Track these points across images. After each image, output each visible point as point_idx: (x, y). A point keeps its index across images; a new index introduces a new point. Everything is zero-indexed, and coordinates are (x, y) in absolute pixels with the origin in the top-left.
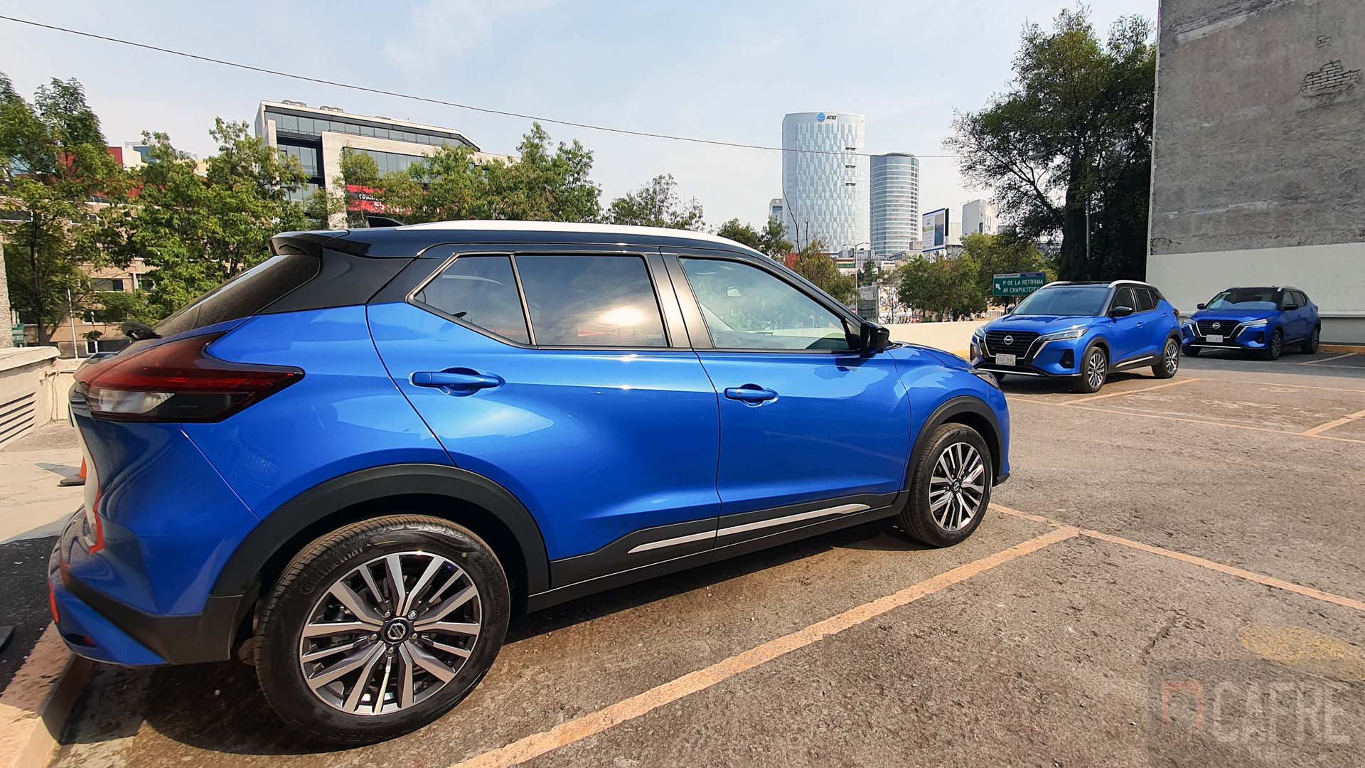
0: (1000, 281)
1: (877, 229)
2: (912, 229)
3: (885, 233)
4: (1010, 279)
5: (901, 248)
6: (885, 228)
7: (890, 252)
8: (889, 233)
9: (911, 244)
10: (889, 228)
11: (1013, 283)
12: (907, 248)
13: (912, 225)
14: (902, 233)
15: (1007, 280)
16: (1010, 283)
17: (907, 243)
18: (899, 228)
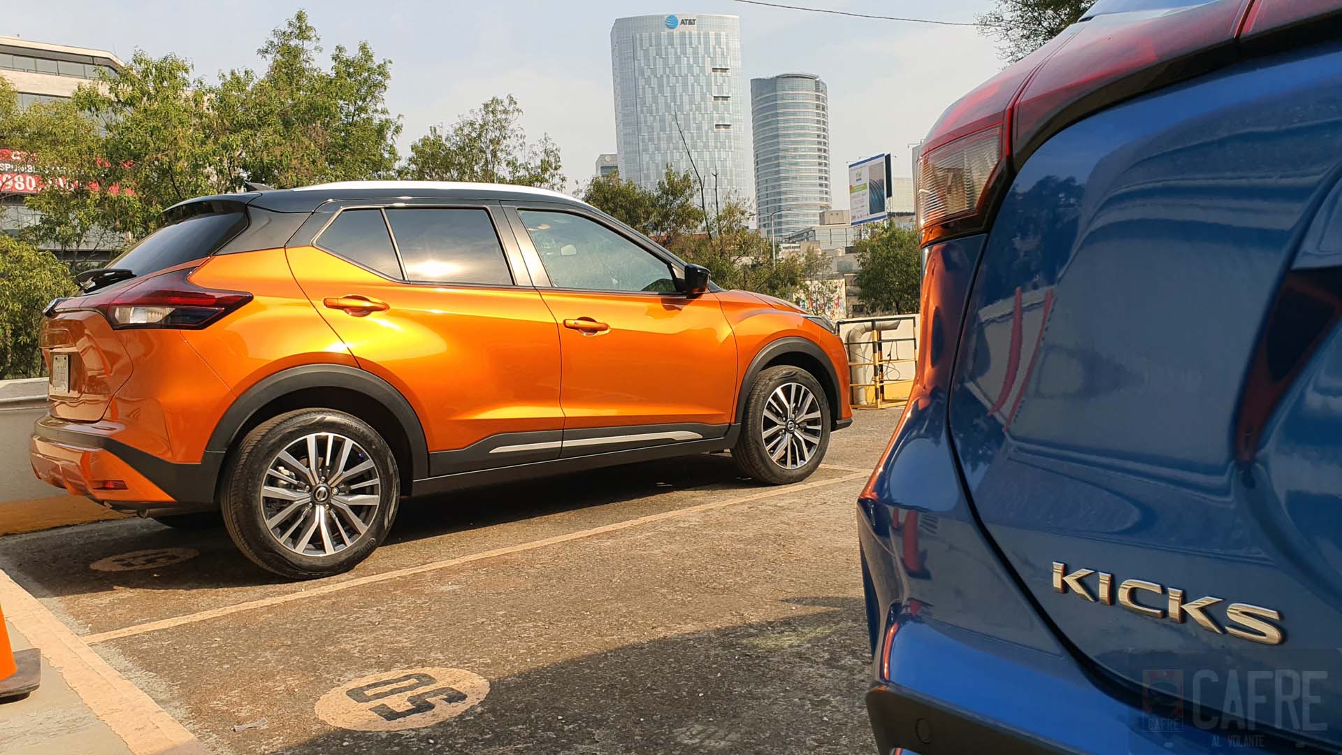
2: (821, 192)
3: (780, 201)
6: (780, 193)
7: (788, 229)
8: (786, 200)
10: (786, 193)
13: (821, 185)
14: (806, 198)
18: (801, 192)
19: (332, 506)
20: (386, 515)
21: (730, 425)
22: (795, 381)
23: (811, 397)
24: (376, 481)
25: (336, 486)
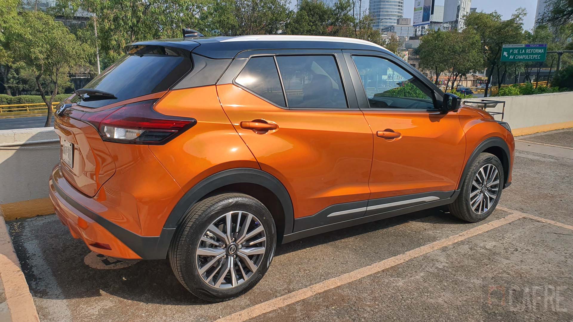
0: (507, 50)
1: (374, 9)
2: (399, 9)
3: (380, 12)
4: (516, 48)
5: (391, 23)
6: (380, 8)
7: (382, 26)
8: (383, 11)
9: (398, 20)
10: (383, 8)
11: (519, 51)
12: (395, 23)
13: (399, 6)
14: (392, 12)
15: (513, 49)
16: (516, 51)
17: (395, 19)
18: (389, 8)
19: (237, 256)
20: (268, 260)
21: (455, 191)
22: (491, 163)
23: (497, 171)
24: (264, 239)
25: (241, 244)
